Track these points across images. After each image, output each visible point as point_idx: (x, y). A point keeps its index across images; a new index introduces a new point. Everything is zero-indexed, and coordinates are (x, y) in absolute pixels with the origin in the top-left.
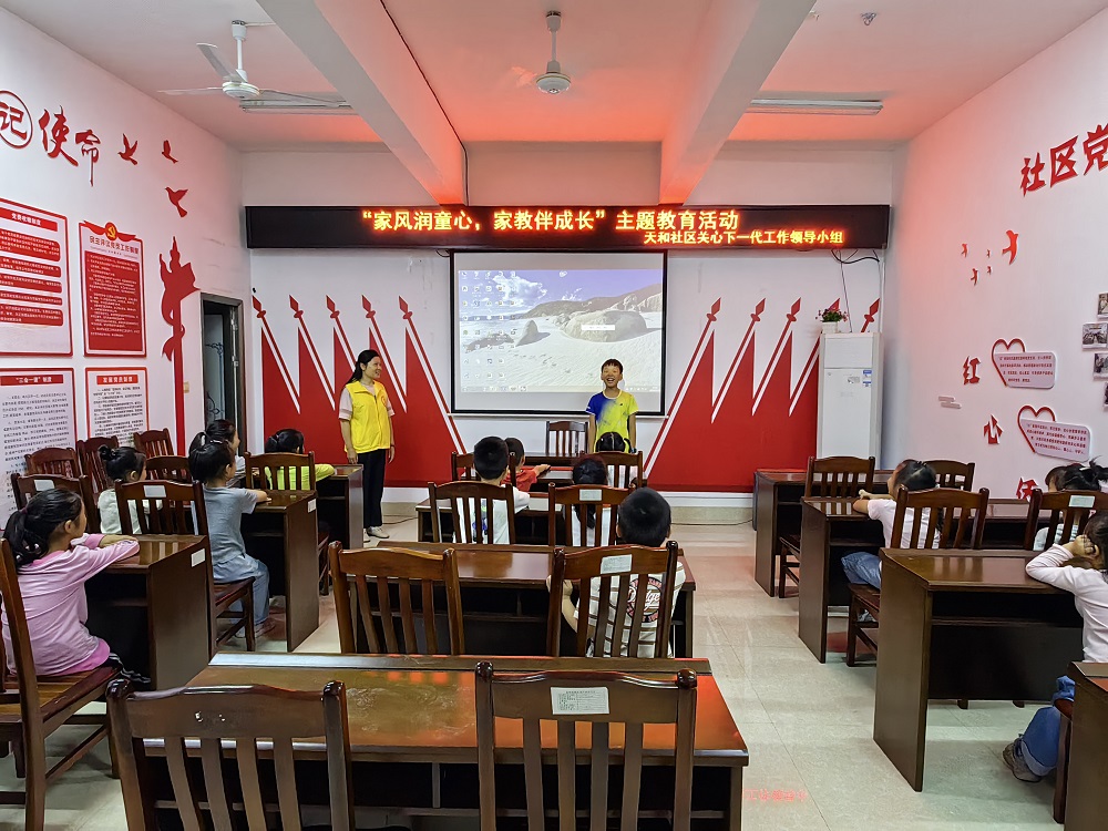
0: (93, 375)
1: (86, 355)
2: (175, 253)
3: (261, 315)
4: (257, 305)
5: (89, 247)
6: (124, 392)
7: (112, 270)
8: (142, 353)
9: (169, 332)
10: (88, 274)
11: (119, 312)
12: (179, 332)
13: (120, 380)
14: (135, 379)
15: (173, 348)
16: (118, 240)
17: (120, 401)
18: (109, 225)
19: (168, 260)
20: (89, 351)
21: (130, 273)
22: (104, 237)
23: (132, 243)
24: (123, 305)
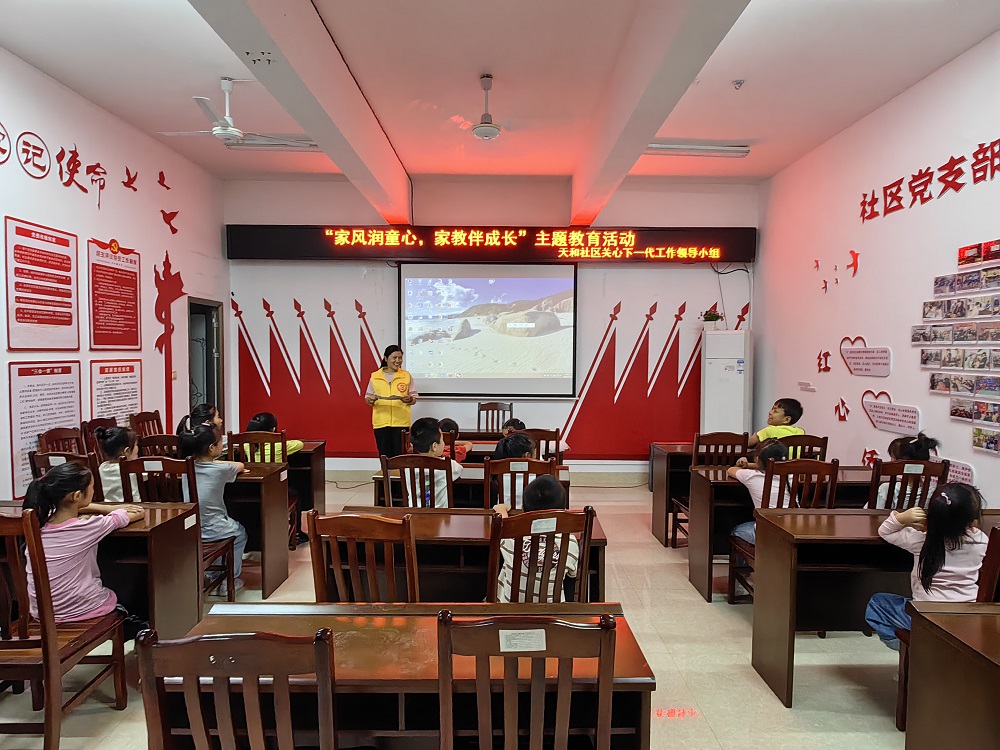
0: (96, 366)
1: (91, 349)
2: (167, 264)
3: (238, 314)
4: (235, 306)
5: (95, 260)
6: (123, 381)
7: (115, 278)
8: (138, 347)
9: (161, 329)
10: (94, 282)
11: (119, 313)
12: (169, 330)
13: (120, 370)
14: (132, 369)
15: (164, 343)
16: (120, 254)
17: (118, 387)
18: (113, 241)
19: (161, 269)
20: (94, 347)
21: (130, 281)
22: (108, 251)
23: (131, 256)
24: (122, 307)
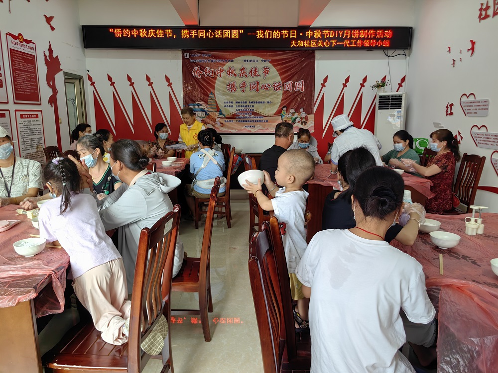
1: (15, 103)
2: (50, 50)
3: (93, 84)
4: (90, 78)
5: (11, 46)
6: (33, 123)
7: (23, 59)
8: (39, 103)
10: (12, 61)
11: (28, 81)
12: (55, 92)
13: (30, 116)
14: (37, 116)
15: (53, 100)
16: (24, 43)
17: (31, 127)
18: (20, 34)
19: (47, 54)
21: (30, 60)
22: (17, 41)
23: (31, 45)
24: (29, 77)
